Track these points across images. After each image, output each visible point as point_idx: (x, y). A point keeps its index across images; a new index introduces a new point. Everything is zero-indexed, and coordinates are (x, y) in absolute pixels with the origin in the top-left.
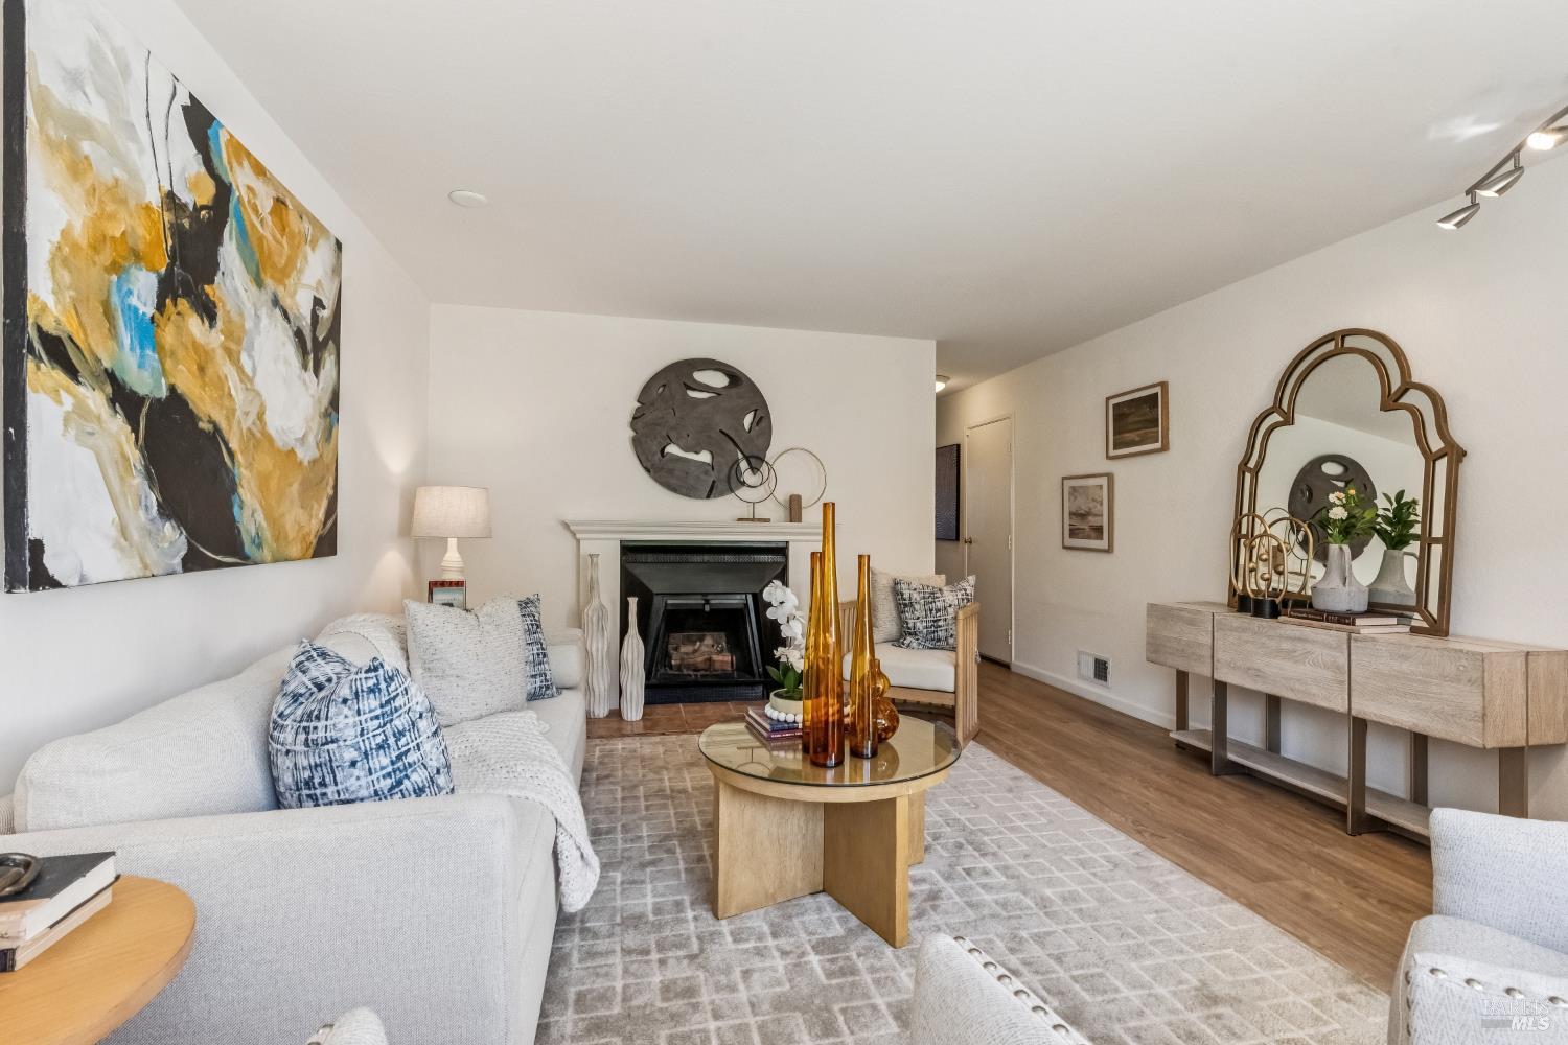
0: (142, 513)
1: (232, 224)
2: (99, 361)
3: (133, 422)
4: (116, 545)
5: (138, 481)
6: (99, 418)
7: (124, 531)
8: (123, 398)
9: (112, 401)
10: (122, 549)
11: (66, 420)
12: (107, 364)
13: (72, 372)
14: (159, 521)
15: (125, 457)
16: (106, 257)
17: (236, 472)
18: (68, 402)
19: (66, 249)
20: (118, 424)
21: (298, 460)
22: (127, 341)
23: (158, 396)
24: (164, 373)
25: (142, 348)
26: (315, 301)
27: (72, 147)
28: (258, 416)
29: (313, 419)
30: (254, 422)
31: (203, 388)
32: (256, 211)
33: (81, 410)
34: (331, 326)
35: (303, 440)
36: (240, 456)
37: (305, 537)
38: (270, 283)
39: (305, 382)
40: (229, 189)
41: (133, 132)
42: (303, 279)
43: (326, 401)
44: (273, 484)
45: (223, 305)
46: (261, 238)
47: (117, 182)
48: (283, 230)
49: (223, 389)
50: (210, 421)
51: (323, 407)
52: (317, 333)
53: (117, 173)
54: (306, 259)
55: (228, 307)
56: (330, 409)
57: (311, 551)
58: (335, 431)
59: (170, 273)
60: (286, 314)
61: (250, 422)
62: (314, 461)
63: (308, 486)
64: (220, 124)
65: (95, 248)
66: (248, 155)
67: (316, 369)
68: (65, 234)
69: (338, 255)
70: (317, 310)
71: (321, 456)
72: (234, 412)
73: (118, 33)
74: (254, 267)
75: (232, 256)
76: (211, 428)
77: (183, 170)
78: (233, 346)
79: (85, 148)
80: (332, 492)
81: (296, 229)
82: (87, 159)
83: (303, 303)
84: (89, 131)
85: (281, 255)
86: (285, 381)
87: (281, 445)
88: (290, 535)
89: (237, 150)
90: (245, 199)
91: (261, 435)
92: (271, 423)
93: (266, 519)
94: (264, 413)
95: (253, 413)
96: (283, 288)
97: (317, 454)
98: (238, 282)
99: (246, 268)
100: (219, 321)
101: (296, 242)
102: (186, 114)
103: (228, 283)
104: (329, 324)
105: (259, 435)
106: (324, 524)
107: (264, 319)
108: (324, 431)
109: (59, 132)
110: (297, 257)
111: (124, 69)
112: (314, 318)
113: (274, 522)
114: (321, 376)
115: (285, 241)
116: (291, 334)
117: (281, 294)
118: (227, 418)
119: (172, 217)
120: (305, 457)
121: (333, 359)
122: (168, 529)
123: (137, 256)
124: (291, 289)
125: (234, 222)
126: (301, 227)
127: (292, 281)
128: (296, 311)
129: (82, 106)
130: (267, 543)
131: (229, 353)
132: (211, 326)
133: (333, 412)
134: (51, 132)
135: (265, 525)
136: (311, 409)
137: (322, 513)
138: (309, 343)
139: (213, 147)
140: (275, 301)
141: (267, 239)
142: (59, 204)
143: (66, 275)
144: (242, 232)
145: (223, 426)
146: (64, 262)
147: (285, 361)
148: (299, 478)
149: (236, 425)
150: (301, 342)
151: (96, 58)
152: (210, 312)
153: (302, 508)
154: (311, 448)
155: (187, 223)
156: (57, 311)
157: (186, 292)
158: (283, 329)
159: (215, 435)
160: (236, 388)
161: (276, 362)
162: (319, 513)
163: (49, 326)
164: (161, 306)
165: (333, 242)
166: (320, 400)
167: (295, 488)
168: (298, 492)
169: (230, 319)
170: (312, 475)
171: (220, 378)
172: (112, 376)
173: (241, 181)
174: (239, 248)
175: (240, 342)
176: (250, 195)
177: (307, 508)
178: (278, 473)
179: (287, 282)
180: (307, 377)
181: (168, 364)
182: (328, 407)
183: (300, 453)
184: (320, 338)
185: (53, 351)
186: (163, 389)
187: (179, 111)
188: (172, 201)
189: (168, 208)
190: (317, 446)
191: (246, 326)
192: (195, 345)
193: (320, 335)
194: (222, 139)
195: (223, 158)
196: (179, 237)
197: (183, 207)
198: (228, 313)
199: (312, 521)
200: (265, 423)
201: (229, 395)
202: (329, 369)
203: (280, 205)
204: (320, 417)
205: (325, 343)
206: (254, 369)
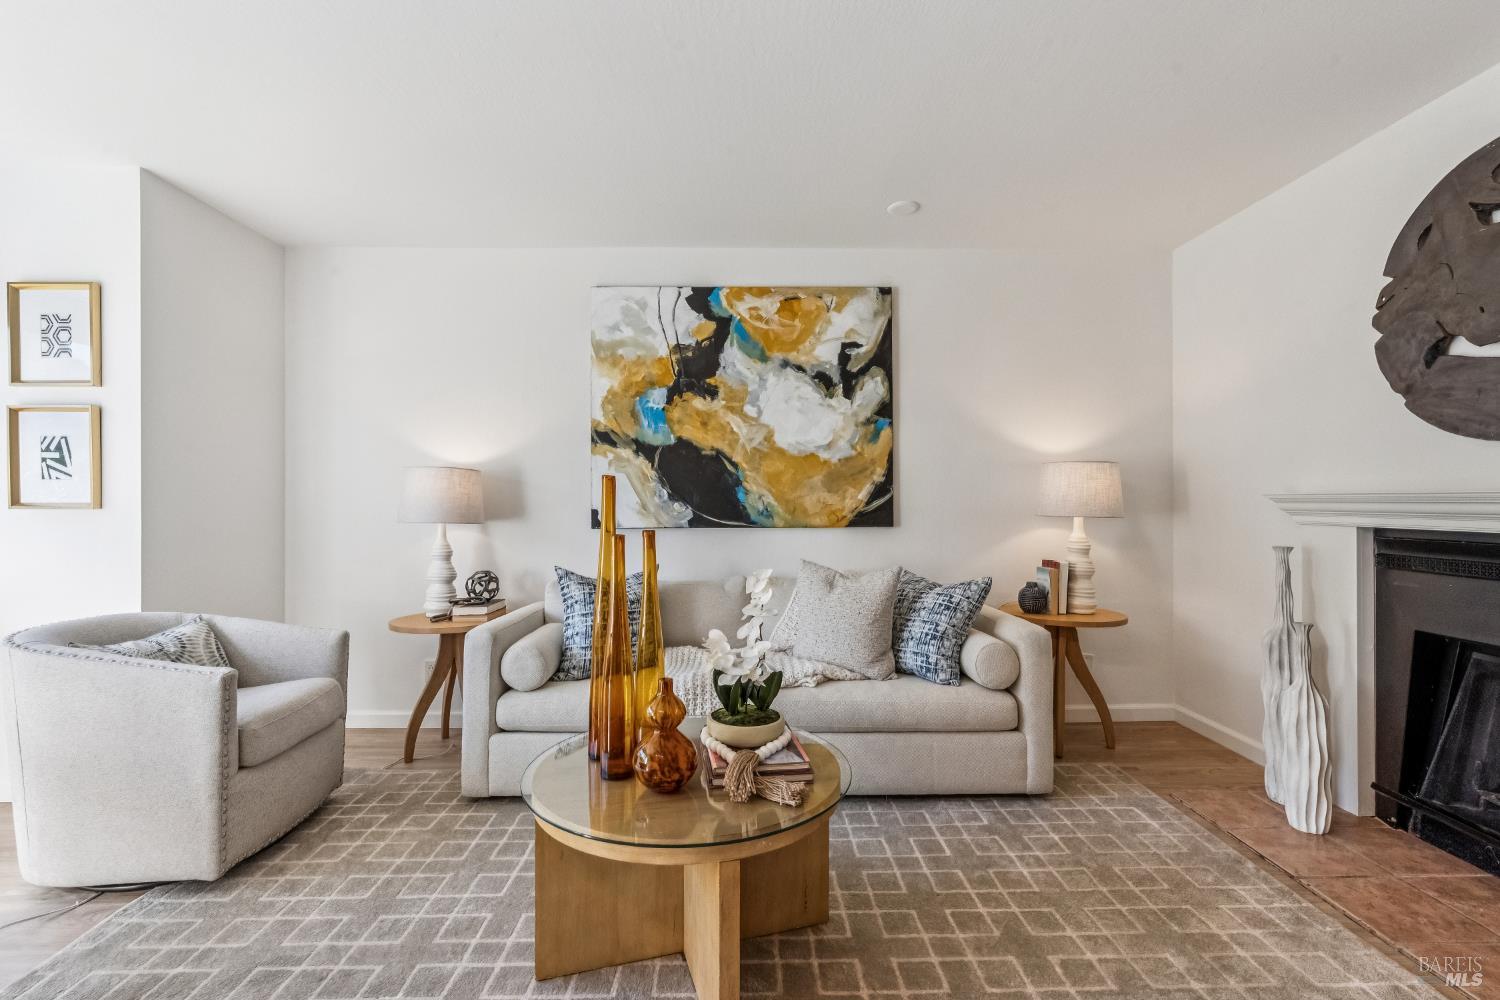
0: (657, 499)
1: (732, 338)
2: (628, 436)
3: (651, 459)
4: (639, 512)
5: (654, 484)
6: (628, 460)
7: (644, 507)
8: (643, 449)
9: (636, 452)
10: (643, 514)
11: (610, 464)
12: (633, 436)
13: (613, 444)
14: (670, 503)
15: (644, 474)
16: (632, 392)
17: (740, 473)
18: (611, 456)
19: (610, 397)
20: (642, 462)
21: (822, 460)
22: (646, 423)
23: (668, 444)
24: (673, 432)
25: (656, 424)
26: (845, 346)
27: (613, 355)
28: (765, 439)
29: (844, 429)
30: (760, 443)
31: (706, 433)
32: (760, 318)
33: (618, 458)
34: (876, 355)
35: (829, 446)
36: (744, 465)
37: (833, 513)
38: (777, 355)
39: (830, 406)
40: (730, 319)
41: (649, 330)
42: (824, 337)
43: (867, 413)
44: (786, 478)
45: (725, 385)
46: (766, 332)
47: (639, 357)
48: (794, 315)
49: (725, 430)
50: (713, 449)
51: (862, 418)
52: (848, 368)
53: (639, 353)
54: (829, 322)
55: (730, 384)
56: (876, 417)
57: (845, 522)
58: (885, 433)
59: (677, 383)
60: (800, 368)
61: (755, 444)
62: (847, 459)
63: (839, 476)
64: (720, 288)
65: (626, 390)
66: (750, 290)
67: (849, 393)
68: (609, 391)
69: (883, 299)
70: (848, 351)
71: (860, 454)
72: (737, 441)
73: (639, 293)
74: (758, 352)
75: (733, 355)
76: (714, 453)
77: (687, 329)
78: (735, 404)
79: (620, 352)
80: (882, 479)
81: (813, 308)
82: (621, 356)
83: (825, 353)
84: (622, 344)
85: (792, 333)
86: (800, 411)
87: (795, 453)
88: (811, 510)
89: (738, 293)
90: (747, 317)
91: (769, 450)
92: (782, 440)
93: (776, 500)
94: (772, 436)
95: (759, 438)
96: (795, 353)
97: (854, 453)
98: (740, 367)
99: (749, 356)
100: (721, 394)
101: (813, 317)
102: (689, 300)
103: (729, 371)
104: (871, 355)
105: (766, 450)
106: (868, 503)
107: (771, 379)
108: (866, 434)
109: (606, 353)
110: (815, 325)
111: (643, 306)
112: (844, 358)
113: (787, 502)
114: (859, 396)
115: (797, 322)
116: (807, 379)
117: (793, 357)
118: (730, 445)
119: (678, 356)
120: (833, 457)
121: (879, 379)
122: (677, 506)
123: (652, 384)
124: (807, 349)
125: (735, 335)
126: (820, 303)
127: (807, 344)
128: (814, 362)
129: (618, 336)
130: (778, 514)
131: (731, 409)
132: (713, 399)
133: (881, 419)
134: (602, 355)
135: (776, 504)
136: (841, 423)
137: (863, 494)
138: (836, 378)
139: (713, 304)
140: (785, 364)
141: (773, 330)
142: (606, 381)
143: (610, 407)
144: (744, 337)
145: (726, 450)
146: (609, 402)
147: (800, 398)
148: (824, 472)
149: (739, 448)
150: (823, 380)
151: (626, 312)
152: (712, 392)
153: (829, 492)
154: (843, 450)
155: (690, 354)
156: (605, 422)
157: (690, 388)
158: (797, 379)
159: (718, 456)
160: (739, 427)
161: (786, 402)
162: (858, 496)
163: (601, 429)
164: (670, 401)
165: (874, 293)
166: (855, 414)
167: (817, 479)
168: (822, 482)
169: (732, 390)
170: (844, 469)
171: (722, 425)
172: (636, 441)
173: (742, 309)
174: (741, 347)
175: (742, 400)
176: (753, 312)
177: (837, 492)
178: (792, 471)
179: (801, 347)
180: (833, 402)
181: (676, 427)
182: (872, 416)
183: (824, 455)
184: (855, 370)
185: (603, 438)
186: (672, 440)
187: (683, 302)
188: (678, 348)
189: (675, 353)
190: (853, 447)
191: (750, 389)
192: (698, 413)
193: (853, 367)
194: (722, 295)
195: (723, 305)
196: (684, 363)
197: (687, 347)
198: (730, 387)
199: (847, 501)
200: (774, 442)
201: (732, 432)
202: (872, 389)
203: (790, 302)
204: (857, 426)
205: (863, 371)
206: (760, 412)
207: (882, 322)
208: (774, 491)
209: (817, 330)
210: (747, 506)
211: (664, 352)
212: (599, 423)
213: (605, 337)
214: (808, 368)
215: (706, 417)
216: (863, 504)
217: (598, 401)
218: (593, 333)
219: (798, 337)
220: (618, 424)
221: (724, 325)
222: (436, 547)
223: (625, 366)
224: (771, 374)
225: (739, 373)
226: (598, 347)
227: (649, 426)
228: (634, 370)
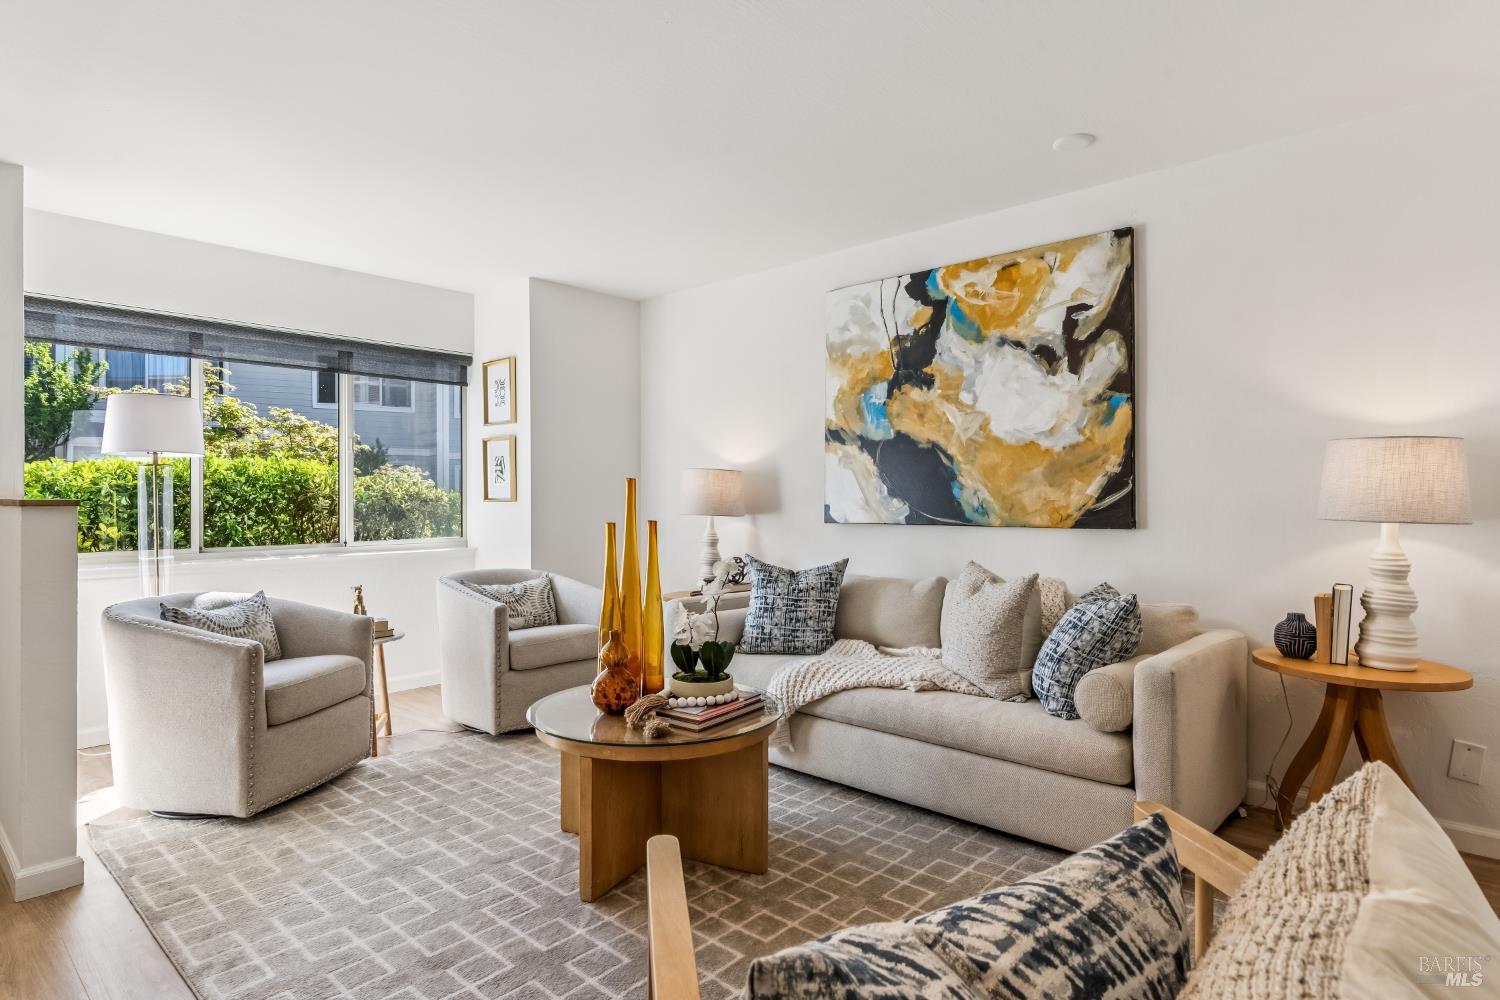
0: (878, 496)
1: (948, 320)
2: (854, 433)
3: (873, 455)
4: (863, 508)
5: (875, 481)
6: (854, 457)
7: (867, 502)
8: (867, 445)
9: (861, 448)
10: (866, 510)
11: (840, 460)
12: (858, 433)
13: (843, 442)
14: (890, 499)
15: (868, 470)
16: (858, 390)
17: (955, 467)
18: (840, 453)
19: (840, 396)
20: (865, 459)
21: (1043, 448)
22: (869, 419)
23: (888, 438)
24: (892, 426)
25: (878, 419)
26: (1071, 310)
27: (843, 354)
28: (981, 428)
29: (1068, 412)
30: (975, 433)
31: (923, 426)
32: (976, 294)
33: (846, 455)
34: (1110, 315)
35: (1051, 432)
36: (960, 458)
37: (1057, 510)
38: (994, 333)
39: (1053, 384)
40: (946, 301)
41: (872, 326)
42: (1046, 304)
43: (1099, 388)
44: (1002, 471)
45: (940, 372)
46: (983, 309)
47: (864, 354)
48: (1013, 284)
49: (943, 422)
50: (929, 442)
51: (1091, 396)
52: (1075, 336)
53: (865, 350)
54: (1052, 285)
55: (945, 371)
56: (1109, 393)
57: (1071, 522)
58: (1123, 412)
59: (896, 375)
60: (1018, 344)
61: (970, 434)
62: (1073, 447)
63: (1062, 468)
64: (936, 270)
65: (853, 388)
66: (966, 265)
67: (1075, 368)
68: (839, 390)
69: (1120, 245)
70: (1074, 316)
71: (1089, 439)
72: (952, 432)
73: (864, 290)
74: (974, 333)
75: (949, 339)
76: (930, 446)
77: (906, 318)
78: (951, 392)
79: (849, 351)
80: (1117, 470)
81: (1034, 271)
82: (849, 355)
83: (1048, 324)
84: (850, 343)
85: (1009, 305)
86: (1018, 393)
87: (1012, 441)
88: (1030, 508)
89: (954, 271)
90: (963, 295)
91: (984, 440)
92: (998, 429)
93: (992, 495)
94: (989, 424)
95: (975, 427)
96: (1013, 328)
97: (1081, 438)
98: (956, 352)
99: (966, 339)
100: (937, 383)
101: (1033, 282)
102: (908, 288)
103: (944, 356)
104: (1104, 316)
105: (981, 440)
106: (1099, 499)
107: (988, 360)
108: (1097, 416)
109: (838, 354)
110: (1035, 292)
111: (868, 302)
112: (1070, 325)
113: (1004, 498)
114: (1088, 369)
115: (1016, 293)
116: (1027, 355)
117: (1011, 332)
118: (946, 437)
119: (897, 348)
120: (1056, 445)
121: (1113, 345)
122: (895, 502)
123: (875, 380)
124: (1027, 321)
125: (951, 318)
126: (1042, 264)
127: (1027, 315)
128: (1036, 335)
129: (847, 336)
130: (994, 512)
131: (947, 398)
132: (929, 389)
133: (1117, 395)
134: (834, 356)
135: (992, 500)
136: (1066, 404)
137: (1093, 488)
138: (1060, 350)
139: (929, 288)
140: (1003, 341)
141: (990, 305)
142: (837, 381)
143: (840, 406)
144: (960, 317)
145: (942, 442)
146: (839, 401)
147: (1019, 378)
148: (1045, 463)
149: (954, 440)
150: (1045, 355)
151: (854, 310)
152: (928, 382)
153: (1051, 486)
154: (1069, 436)
155: (908, 344)
156: (837, 422)
157: (909, 379)
158: (1015, 356)
159: (935, 449)
160: (954, 417)
161: (1004, 384)
162: (1086, 491)
163: (833, 428)
164: (890, 395)
165: (1107, 239)
166: (1083, 392)
167: (1038, 471)
168: (1043, 475)
169: (947, 377)
170: (1069, 458)
171: (938, 416)
172: (861, 438)
173: (957, 289)
174: (957, 330)
175: (958, 387)
176: (970, 290)
177: (1060, 486)
178: (1010, 463)
179: (1019, 320)
180: (1056, 379)
181: (895, 421)
182: (1104, 393)
183: (1045, 443)
184: (1083, 338)
185: (835, 435)
186: (892, 435)
187: (902, 291)
188: (898, 339)
189: (895, 346)
190: (1080, 431)
191: (965, 374)
192: (916, 405)
193: (1081, 335)
194: (939, 276)
195: (939, 288)
196: (903, 355)
197: (906, 338)
198: (946, 374)
199: (1072, 497)
200: (990, 431)
201: (948, 422)
202: (1107, 357)
203: (1008, 270)
204: (1085, 405)
205: (1094, 338)
206: (975, 399)
207: (1119, 272)
208: (989, 485)
209: (1038, 296)
210: (961, 501)
211: (885, 346)
212: (831, 421)
213: (836, 338)
214: (1026, 342)
215: (922, 408)
216: (1093, 500)
217: (831, 401)
218: (827, 335)
219: (1018, 308)
220: (847, 422)
221: (940, 307)
222: (706, 536)
223: (852, 364)
224: (987, 355)
225: (955, 358)
226: (831, 348)
227: (872, 421)
228: (860, 367)
